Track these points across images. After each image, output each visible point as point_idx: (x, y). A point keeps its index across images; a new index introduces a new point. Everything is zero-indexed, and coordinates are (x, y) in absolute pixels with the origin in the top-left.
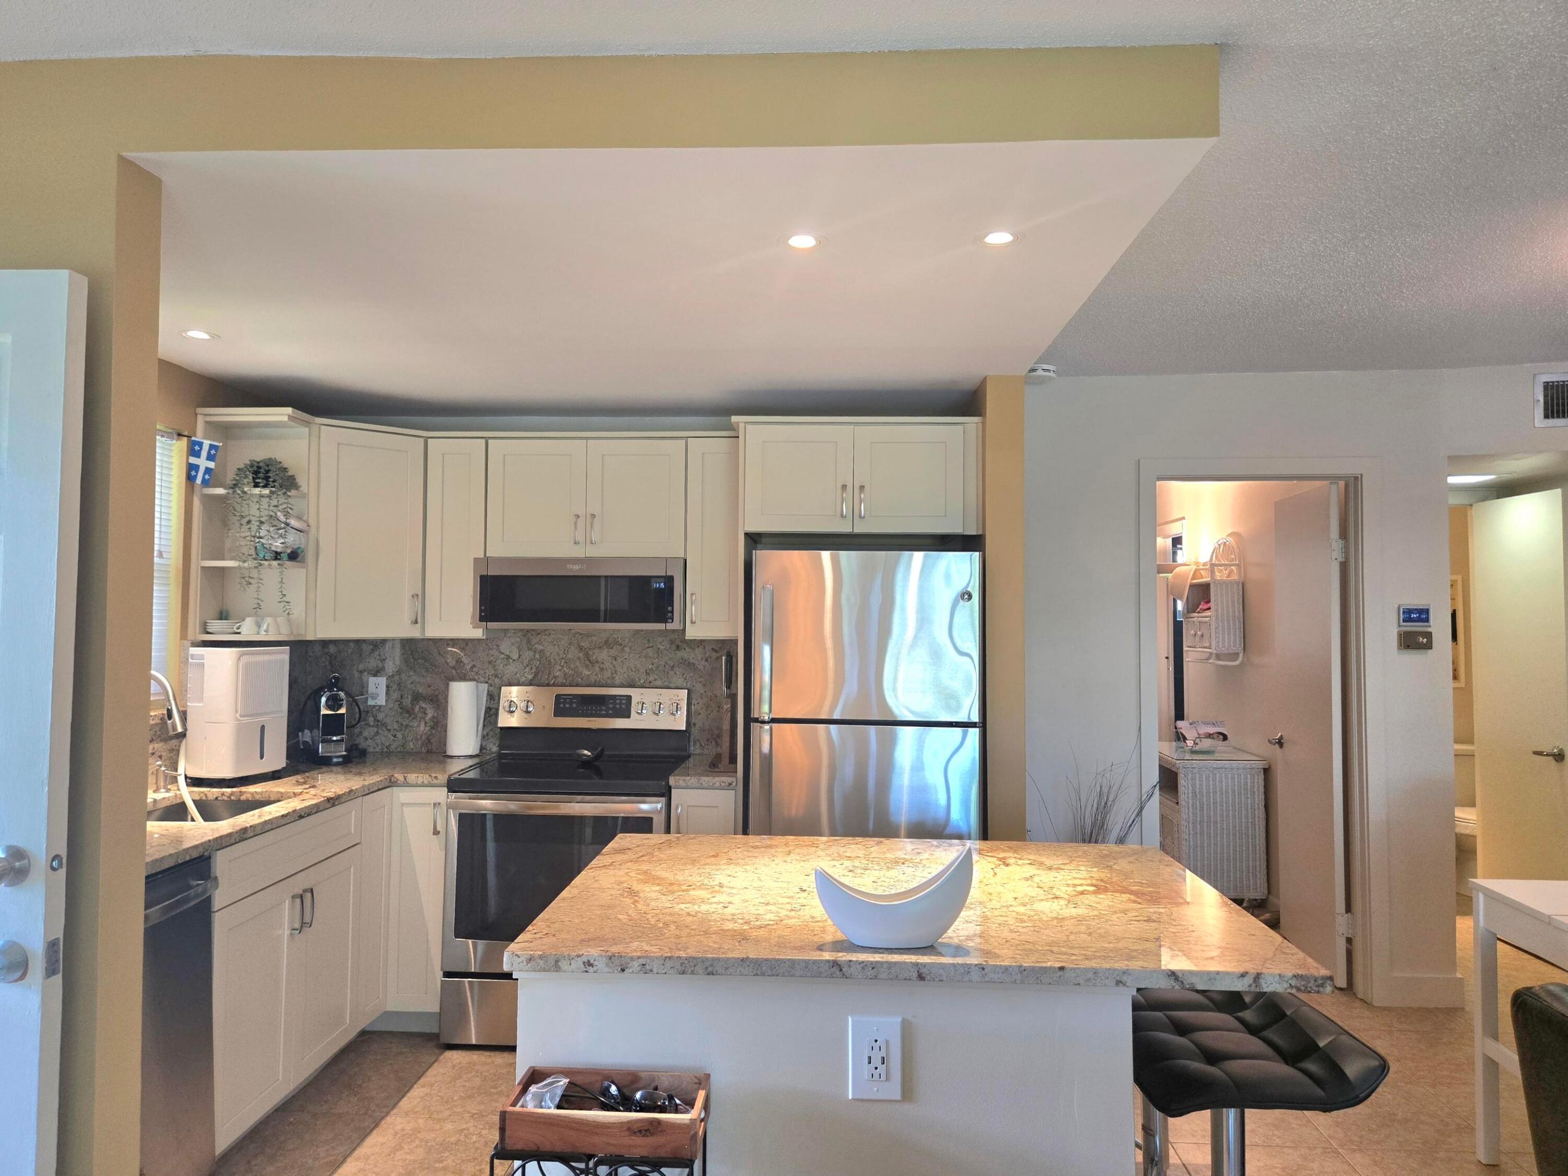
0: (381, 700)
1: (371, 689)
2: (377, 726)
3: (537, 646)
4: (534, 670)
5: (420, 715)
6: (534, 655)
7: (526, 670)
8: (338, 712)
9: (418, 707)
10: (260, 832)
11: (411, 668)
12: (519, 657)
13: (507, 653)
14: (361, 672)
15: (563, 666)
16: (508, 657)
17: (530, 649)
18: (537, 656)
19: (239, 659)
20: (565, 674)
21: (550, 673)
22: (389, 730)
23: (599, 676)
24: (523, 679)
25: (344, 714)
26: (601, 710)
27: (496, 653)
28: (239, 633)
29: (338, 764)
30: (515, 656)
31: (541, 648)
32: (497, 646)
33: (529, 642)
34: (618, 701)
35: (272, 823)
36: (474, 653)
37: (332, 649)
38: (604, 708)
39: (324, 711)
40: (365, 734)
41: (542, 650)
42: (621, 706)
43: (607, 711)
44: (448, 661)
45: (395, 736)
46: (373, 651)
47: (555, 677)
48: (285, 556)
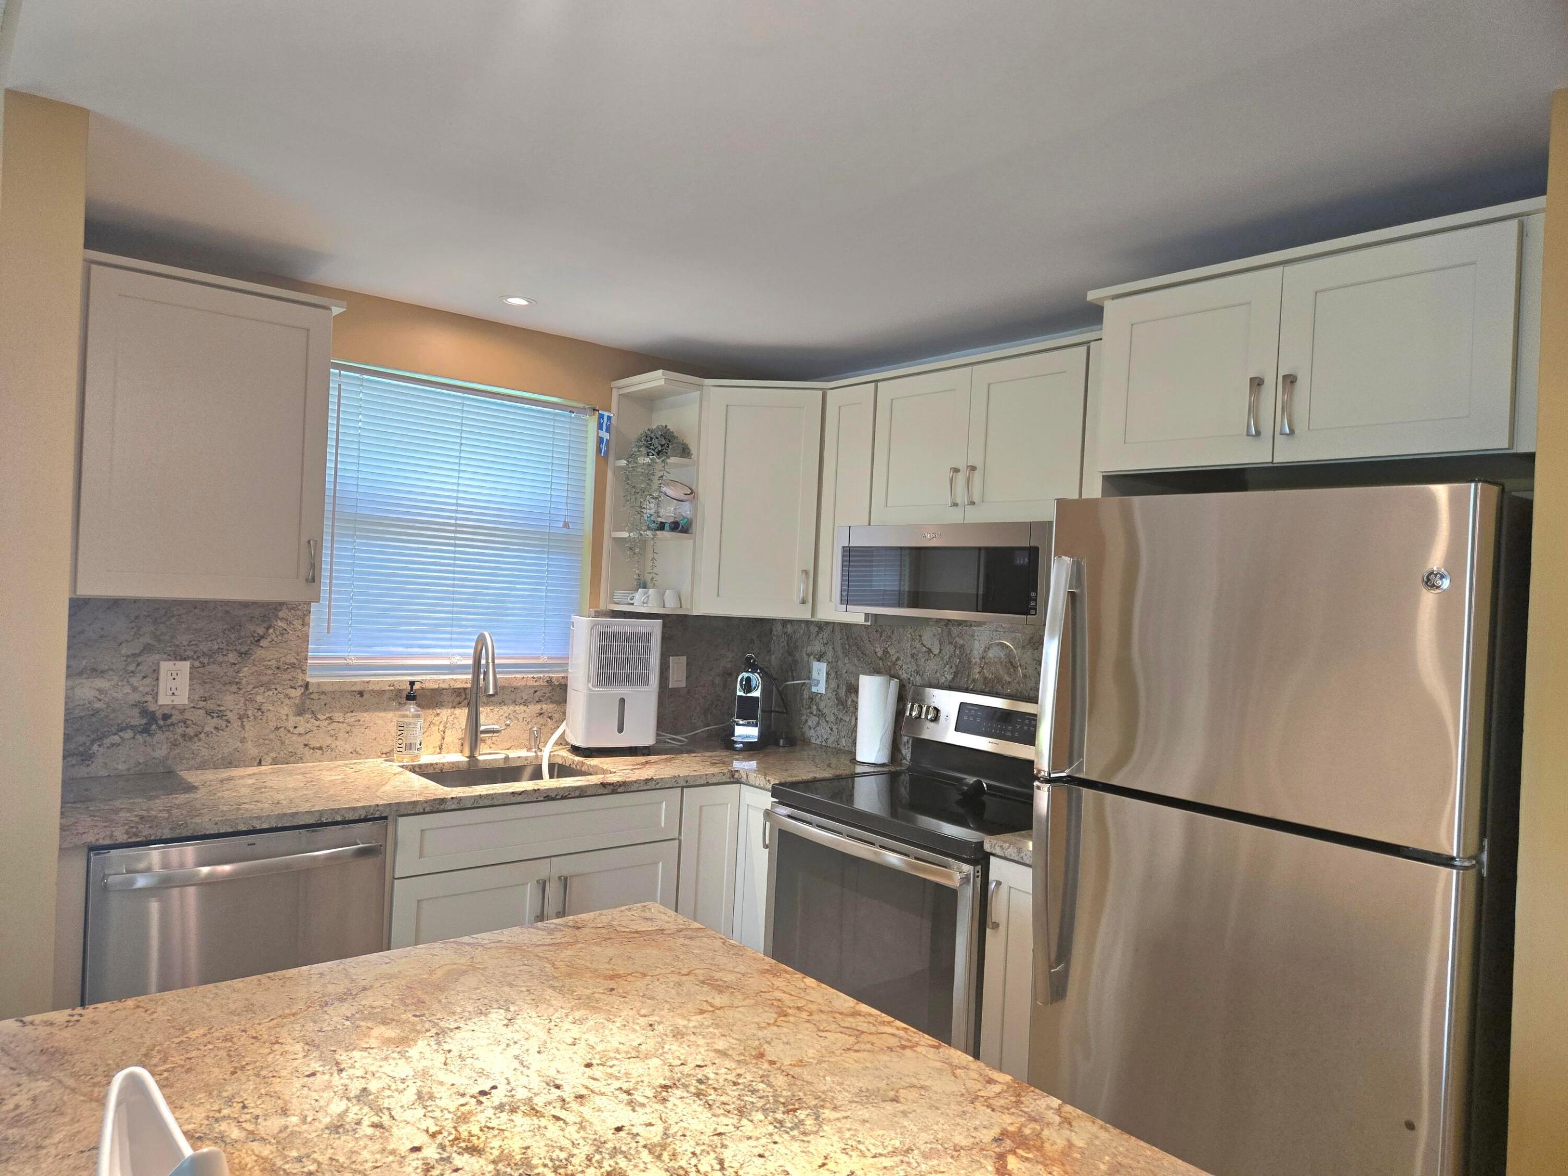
0: (821, 688)
1: (815, 675)
2: (818, 716)
3: (957, 639)
4: (954, 670)
5: (851, 709)
6: (955, 651)
7: (946, 669)
8: (749, 695)
9: (850, 700)
10: (469, 806)
11: (846, 656)
12: (940, 652)
13: (928, 646)
14: (809, 655)
15: (983, 668)
16: (930, 651)
17: (951, 643)
18: (958, 652)
19: (592, 628)
20: (985, 678)
21: (969, 676)
22: (827, 722)
23: (1022, 685)
24: (943, 680)
25: (758, 698)
26: (1006, 730)
27: (919, 645)
28: (633, 604)
29: (741, 750)
30: (937, 652)
31: (961, 642)
32: (920, 636)
33: (950, 633)
34: (1027, 722)
35: (493, 799)
36: (899, 643)
37: (789, 629)
38: (1010, 728)
39: (740, 693)
40: (810, 723)
41: (962, 646)
42: (1029, 729)
43: (1013, 732)
44: (877, 650)
45: (831, 730)
46: (818, 633)
47: (974, 681)
48: (667, 526)
